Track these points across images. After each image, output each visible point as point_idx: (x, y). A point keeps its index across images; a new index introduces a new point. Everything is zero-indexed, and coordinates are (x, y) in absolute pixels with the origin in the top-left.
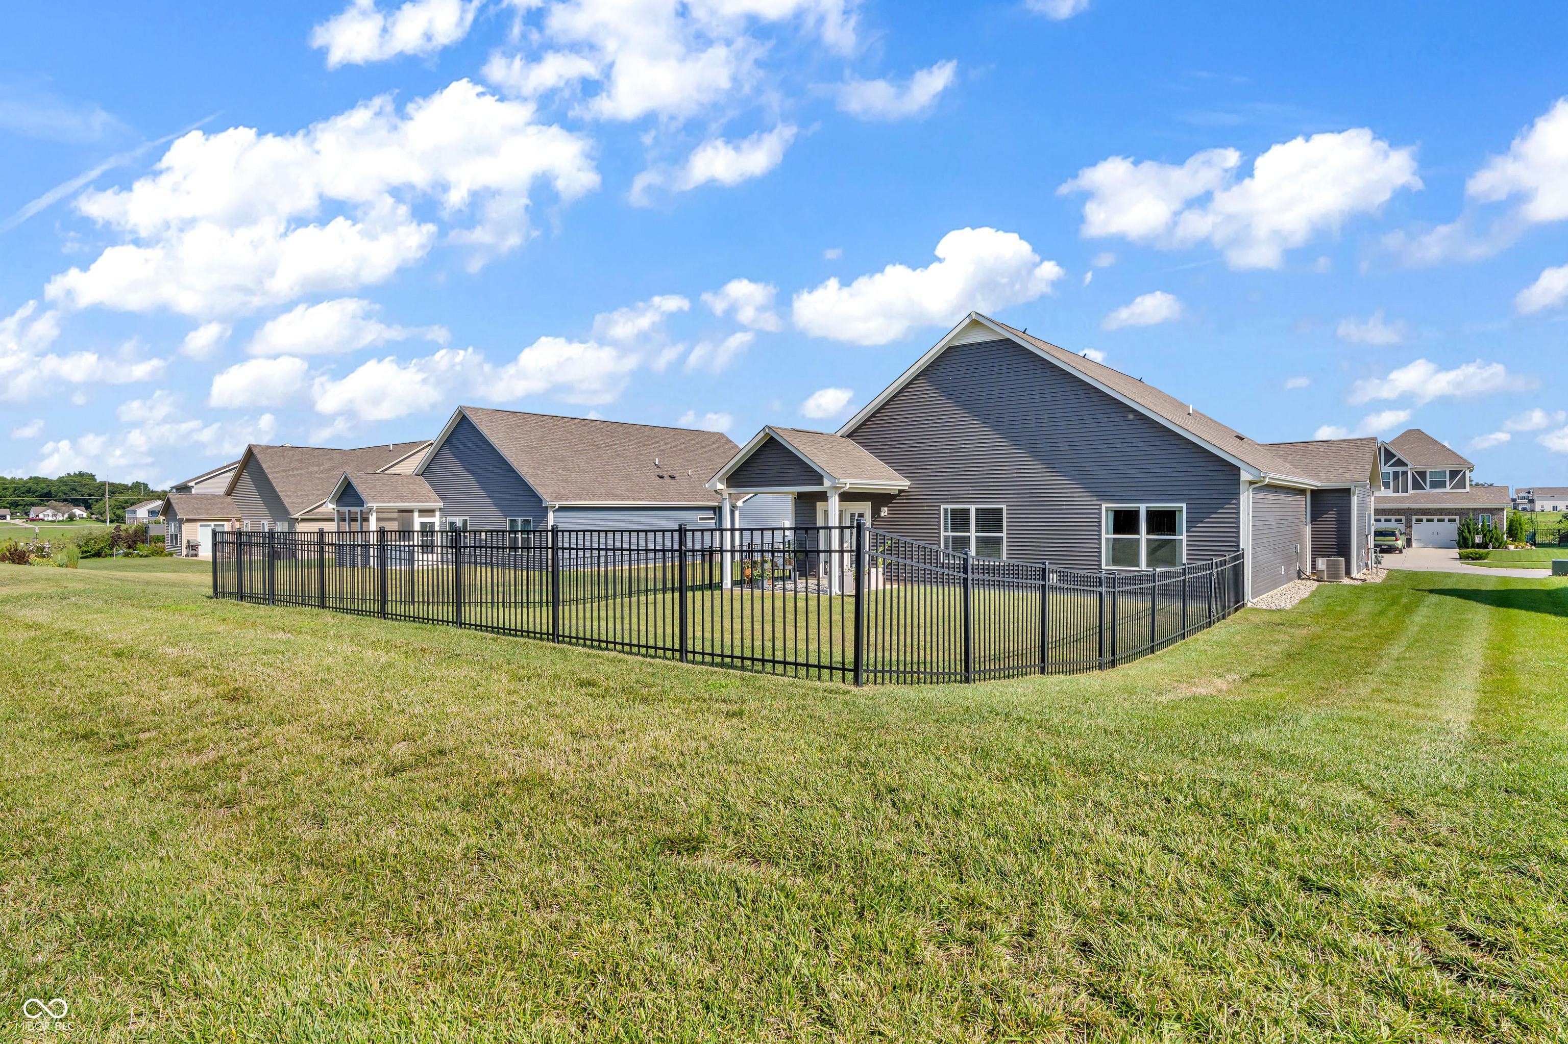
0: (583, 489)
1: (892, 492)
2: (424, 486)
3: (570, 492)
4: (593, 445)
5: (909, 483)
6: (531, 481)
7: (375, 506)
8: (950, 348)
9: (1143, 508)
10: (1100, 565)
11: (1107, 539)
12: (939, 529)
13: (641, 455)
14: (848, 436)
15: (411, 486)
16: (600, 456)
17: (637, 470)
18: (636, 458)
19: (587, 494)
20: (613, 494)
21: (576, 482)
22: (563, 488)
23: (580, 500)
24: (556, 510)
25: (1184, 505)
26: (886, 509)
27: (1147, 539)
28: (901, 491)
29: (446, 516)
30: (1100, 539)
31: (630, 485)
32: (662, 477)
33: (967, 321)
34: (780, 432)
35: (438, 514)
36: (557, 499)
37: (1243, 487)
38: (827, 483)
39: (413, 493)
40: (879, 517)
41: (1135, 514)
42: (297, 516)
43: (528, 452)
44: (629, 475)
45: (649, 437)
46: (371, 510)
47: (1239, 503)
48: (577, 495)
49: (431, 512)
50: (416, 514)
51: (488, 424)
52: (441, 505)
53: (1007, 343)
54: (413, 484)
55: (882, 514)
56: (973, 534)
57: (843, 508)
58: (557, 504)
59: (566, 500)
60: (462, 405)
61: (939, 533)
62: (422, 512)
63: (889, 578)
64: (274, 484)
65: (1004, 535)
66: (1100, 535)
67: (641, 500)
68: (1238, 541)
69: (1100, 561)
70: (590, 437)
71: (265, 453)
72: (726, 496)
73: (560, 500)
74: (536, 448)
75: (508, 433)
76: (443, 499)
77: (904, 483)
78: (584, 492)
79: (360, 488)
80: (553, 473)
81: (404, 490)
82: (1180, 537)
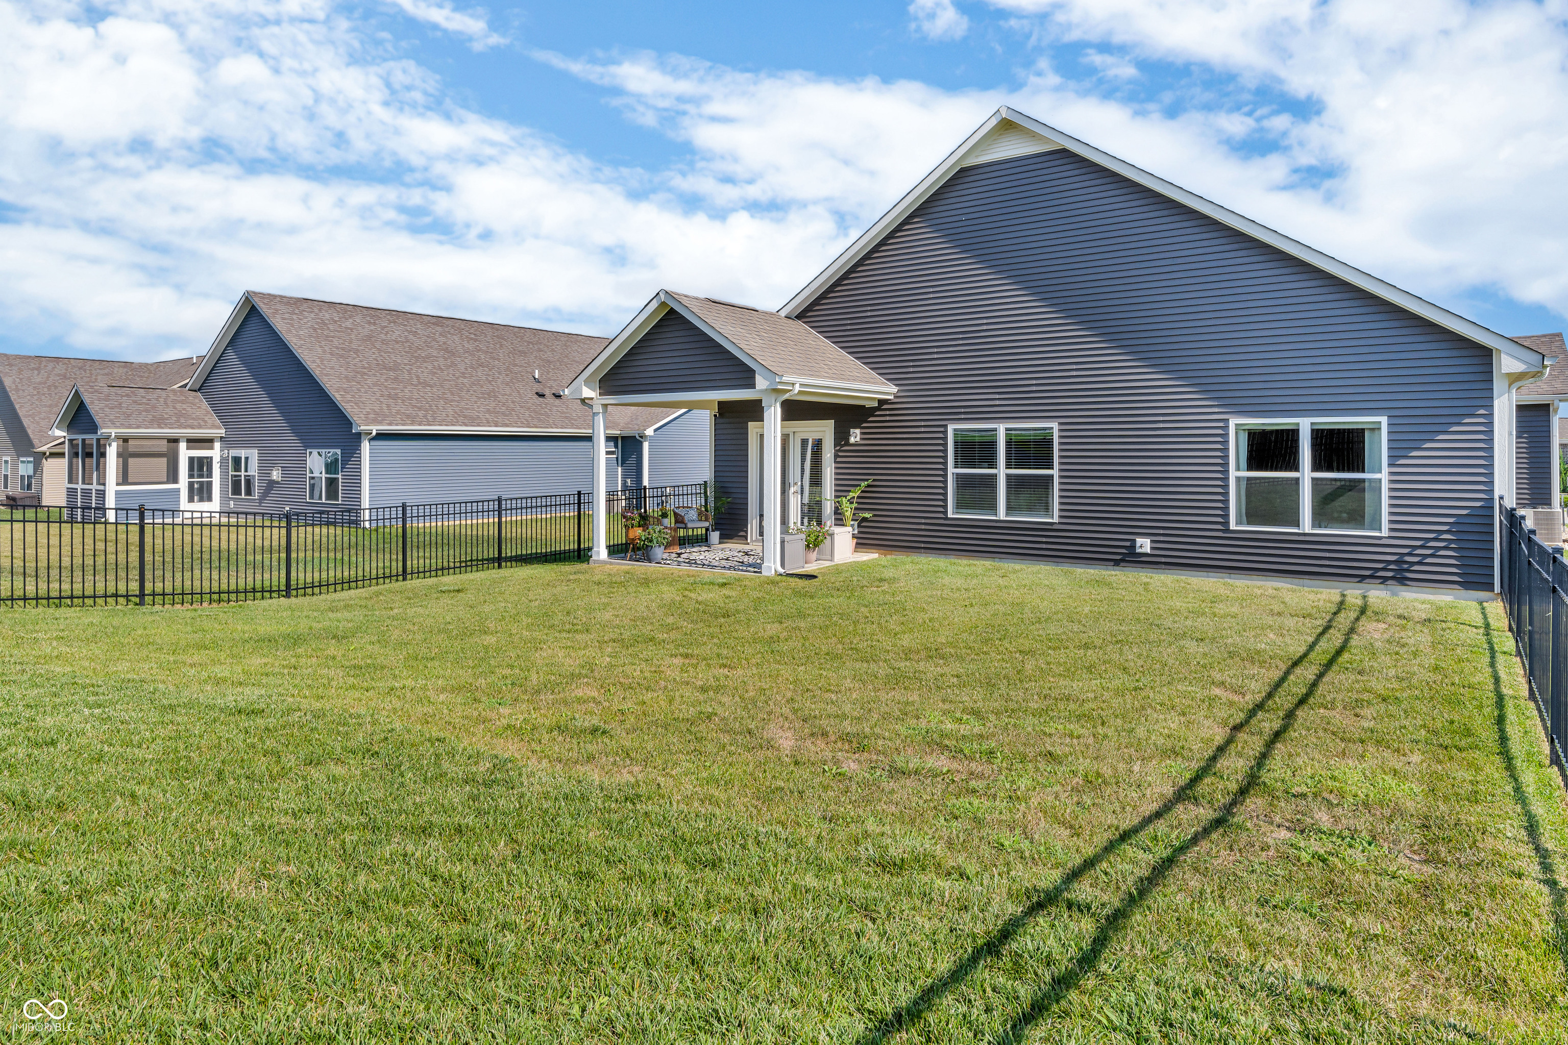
0: (420, 409)
1: (868, 404)
2: (201, 404)
3: (398, 412)
4: (446, 350)
5: (894, 389)
6: (337, 397)
7: (113, 432)
8: (962, 170)
9: (1305, 425)
10: (1227, 523)
11: (1238, 479)
12: (945, 463)
13: (516, 365)
14: (799, 317)
15: (178, 406)
16: (453, 364)
17: (507, 384)
18: (508, 369)
19: (425, 416)
20: (465, 417)
21: (410, 399)
22: (388, 406)
23: (412, 424)
24: (374, 439)
25: (1384, 420)
26: (858, 431)
27: (1313, 479)
28: (882, 402)
29: (229, 448)
30: (1226, 479)
31: (493, 404)
32: (542, 396)
33: (994, 122)
34: (685, 301)
35: (217, 445)
36: (375, 422)
37: (1498, 385)
38: (761, 383)
39: (179, 415)
40: (847, 443)
41: (1292, 435)
42: (44, 449)
43: (342, 356)
44: (493, 391)
45: (529, 343)
46: (108, 438)
47: (1492, 415)
48: (408, 416)
49: (207, 442)
50: (183, 445)
51: (287, 316)
52: (222, 432)
53: (1064, 154)
54: (182, 402)
55: (852, 440)
56: (1002, 472)
57: (789, 431)
58: (374, 430)
59: (390, 424)
60: (249, 289)
61: (945, 470)
62: (193, 442)
63: (862, 543)
64: (17, 407)
65: (1055, 472)
66: (1226, 472)
67: (507, 426)
68: (1492, 483)
69: (1227, 516)
70: (442, 339)
71: (11, 365)
72: (598, 408)
73: (380, 423)
74: (356, 351)
75: (315, 329)
76: (225, 424)
77: (888, 390)
78: (421, 414)
79: (95, 407)
80: (375, 384)
81: (167, 410)
82: (1377, 476)
